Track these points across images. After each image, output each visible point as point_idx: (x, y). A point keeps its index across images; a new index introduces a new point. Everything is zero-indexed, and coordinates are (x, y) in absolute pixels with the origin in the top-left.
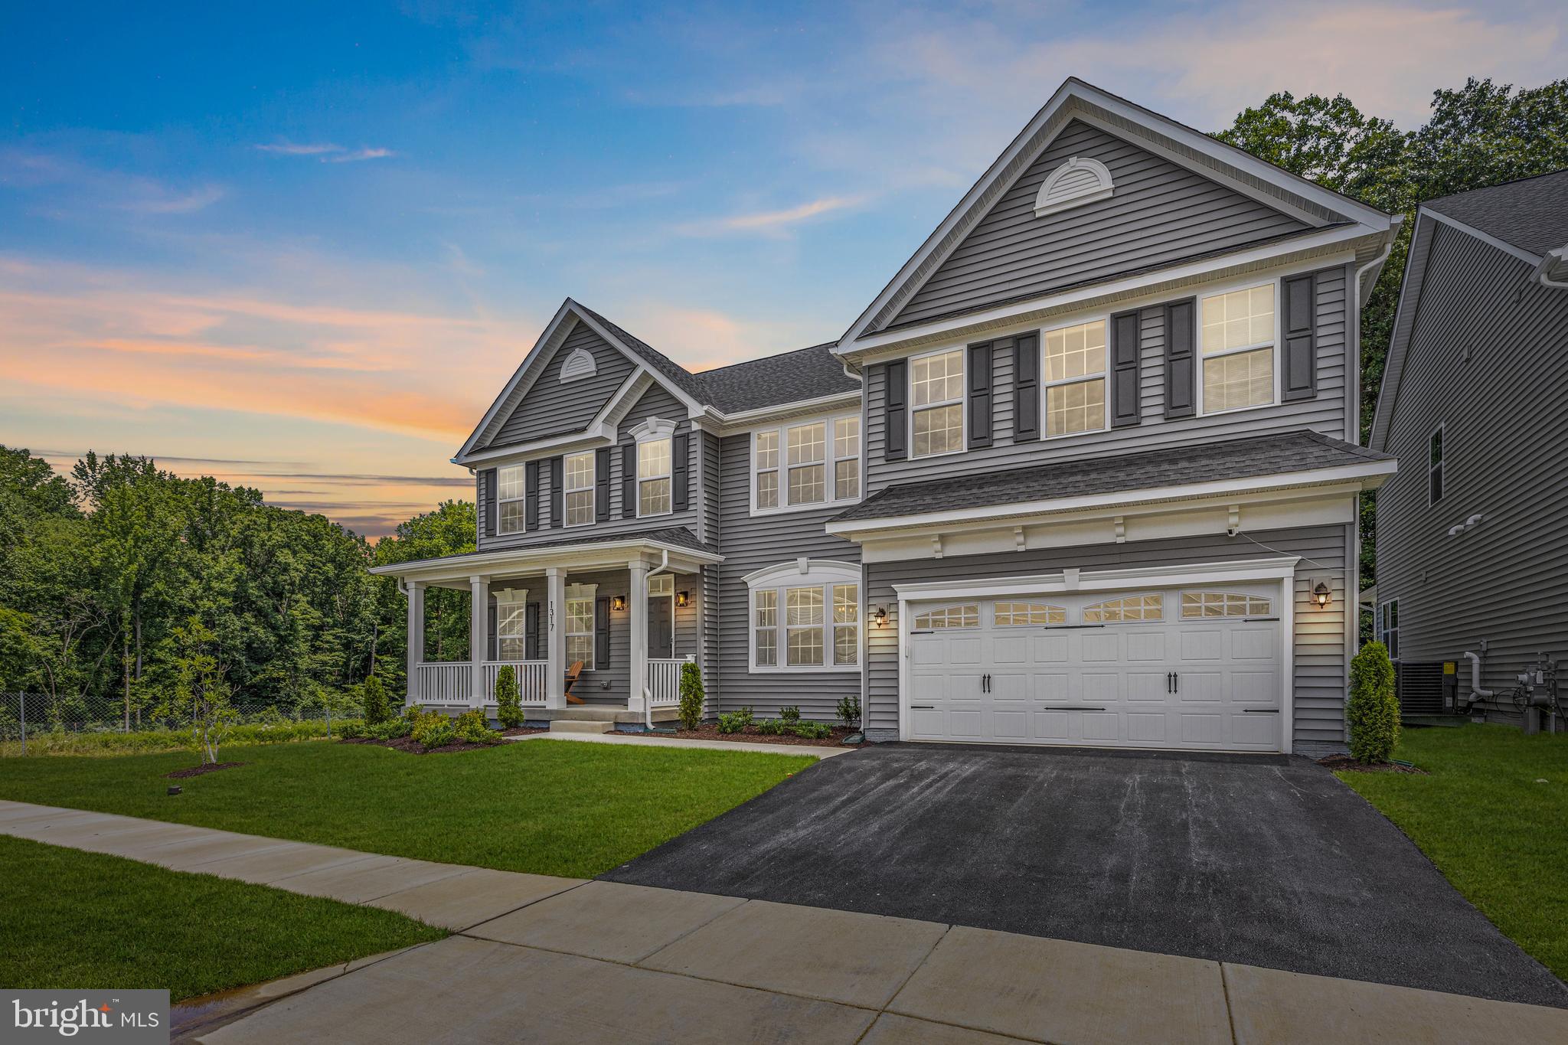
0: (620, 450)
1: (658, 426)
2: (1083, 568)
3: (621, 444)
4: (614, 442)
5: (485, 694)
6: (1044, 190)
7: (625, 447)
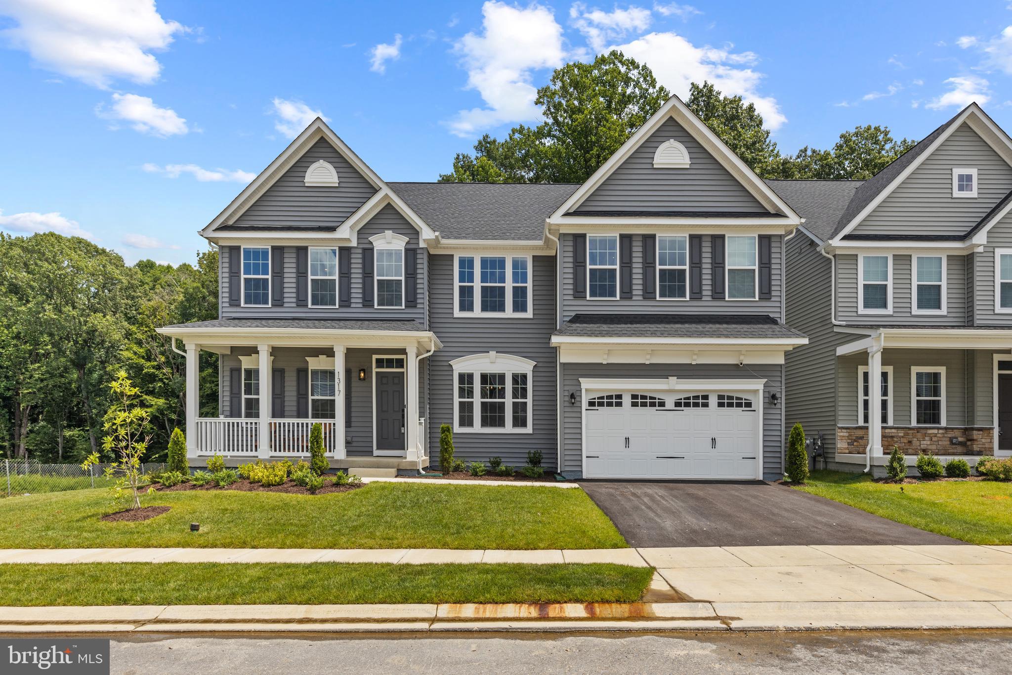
0: (360, 251)
1: (392, 238)
2: (679, 377)
3: (361, 246)
4: (354, 243)
5: (271, 447)
6: (659, 151)
7: (364, 250)
